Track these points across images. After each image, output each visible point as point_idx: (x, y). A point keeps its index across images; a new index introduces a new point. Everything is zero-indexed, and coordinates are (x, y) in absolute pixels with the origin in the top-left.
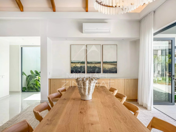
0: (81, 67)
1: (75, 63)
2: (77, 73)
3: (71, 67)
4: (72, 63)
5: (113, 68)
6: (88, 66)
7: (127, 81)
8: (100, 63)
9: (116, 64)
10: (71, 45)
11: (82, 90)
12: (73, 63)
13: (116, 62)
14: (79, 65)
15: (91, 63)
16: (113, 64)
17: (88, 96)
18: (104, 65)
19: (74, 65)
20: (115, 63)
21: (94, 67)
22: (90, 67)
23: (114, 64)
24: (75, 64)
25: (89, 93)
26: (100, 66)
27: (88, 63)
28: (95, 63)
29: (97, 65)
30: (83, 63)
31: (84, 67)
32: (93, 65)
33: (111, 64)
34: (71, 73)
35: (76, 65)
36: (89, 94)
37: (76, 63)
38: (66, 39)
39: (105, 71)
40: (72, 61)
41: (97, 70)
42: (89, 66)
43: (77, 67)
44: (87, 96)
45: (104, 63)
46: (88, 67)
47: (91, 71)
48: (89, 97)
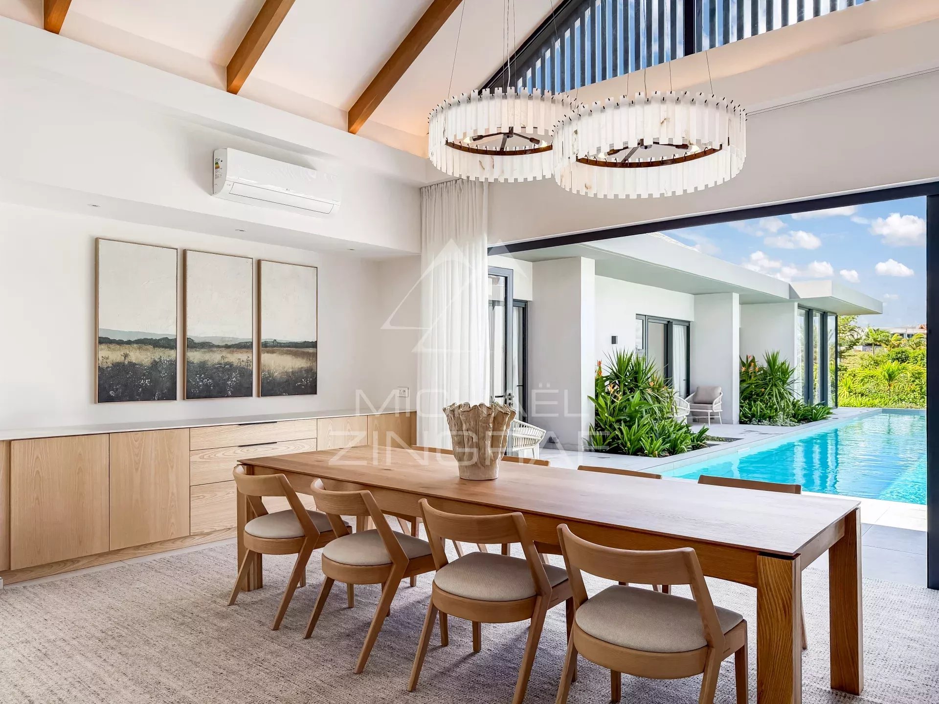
0: (155, 364)
1: (120, 343)
2: (131, 399)
3: (100, 369)
4: (103, 346)
5: (301, 370)
6: (190, 364)
8: (247, 346)
9: (315, 355)
10: (96, 241)
12: (113, 346)
13: (314, 345)
14: (141, 357)
15: (208, 346)
16: (302, 355)
18: (263, 356)
19: (113, 356)
20: (307, 349)
21: (219, 366)
22: (203, 365)
23: (308, 354)
24: (125, 349)
26: (249, 363)
27: (190, 344)
28: (227, 347)
29: (237, 358)
30: (168, 344)
31: (173, 364)
32: (215, 358)
33: (296, 355)
34: (100, 401)
35: (126, 356)
37: (129, 343)
39: (270, 388)
40: (101, 335)
41: (235, 378)
42: (196, 361)
43: (132, 365)
45: (266, 347)
47: (205, 387)
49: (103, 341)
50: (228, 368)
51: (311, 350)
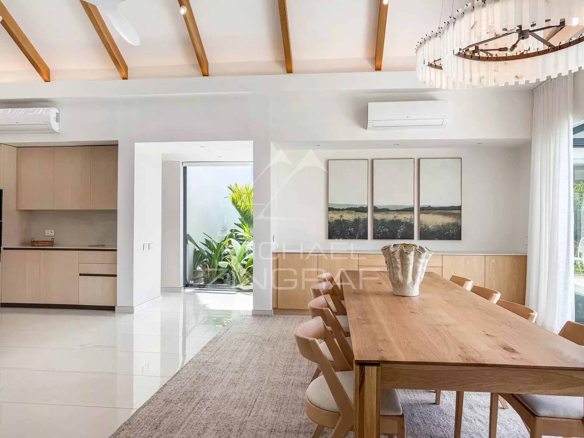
0: (357, 221)
1: (339, 210)
2: (344, 238)
3: (329, 223)
4: (331, 212)
5: (448, 224)
6: (377, 220)
7: (493, 261)
8: (411, 210)
9: (460, 215)
10: (328, 161)
11: (400, 272)
12: (335, 212)
13: (459, 208)
14: (349, 217)
15: (386, 210)
16: (450, 215)
17: (413, 287)
18: (423, 216)
19: (336, 216)
20: (454, 211)
21: (392, 221)
22: (383, 221)
23: (455, 214)
24: (341, 213)
25: (414, 279)
26: (412, 219)
27: (376, 210)
28: (397, 211)
29: (402, 217)
30: (363, 210)
31: (366, 220)
32: (390, 217)
33: (445, 214)
34: (329, 238)
35: (341, 216)
36: (414, 283)
37: (343, 210)
38: (318, 145)
39: (426, 234)
40: (330, 206)
41: (402, 229)
42: (379, 219)
43: (344, 221)
44: (411, 287)
45: (424, 210)
46: (375, 221)
47: (385, 233)
48: (415, 291)
49: (330, 209)
50: (398, 223)
51: (457, 212)
